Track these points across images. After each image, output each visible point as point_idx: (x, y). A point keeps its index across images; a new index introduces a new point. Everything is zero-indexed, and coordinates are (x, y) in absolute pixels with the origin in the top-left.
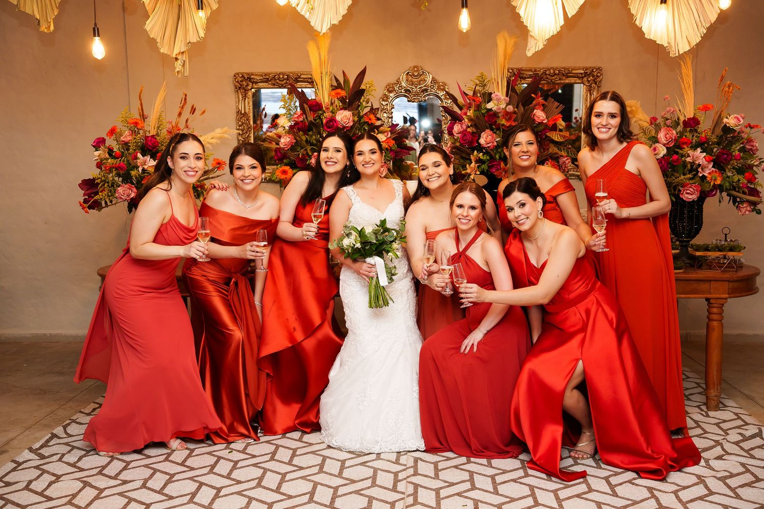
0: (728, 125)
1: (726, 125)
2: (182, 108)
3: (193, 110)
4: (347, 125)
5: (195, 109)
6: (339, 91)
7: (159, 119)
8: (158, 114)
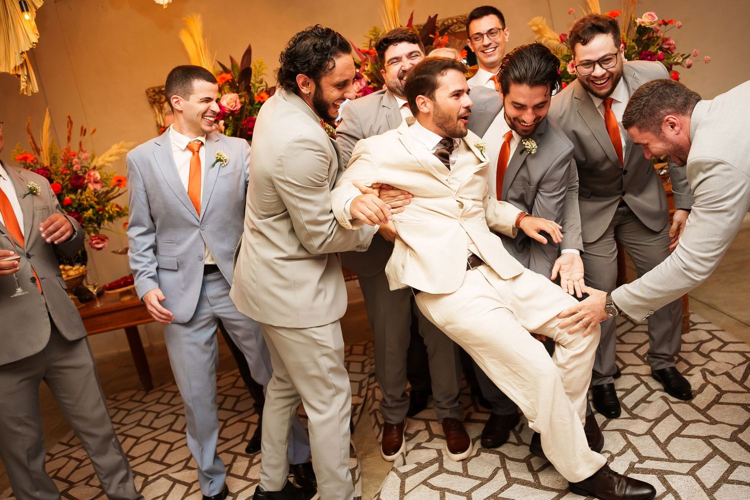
0: (643, 25)
1: (640, 26)
2: (70, 132)
3: (84, 132)
4: (235, 109)
5: (85, 130)
6: (224, 75)
7: (51, 150)
8: (48, 145)
